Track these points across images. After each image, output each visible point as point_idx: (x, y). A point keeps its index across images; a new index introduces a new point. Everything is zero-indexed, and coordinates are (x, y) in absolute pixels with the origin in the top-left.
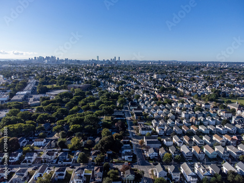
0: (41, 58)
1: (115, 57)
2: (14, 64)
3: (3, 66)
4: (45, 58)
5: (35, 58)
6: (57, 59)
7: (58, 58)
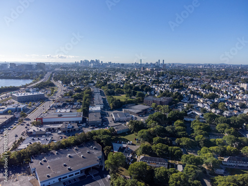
0: (86, 62)
1: (159, 60)
2: (65, 68)
3: (56, 70)
4: (90, 61)
5: (81, 61)
6: (100, 62)
7: (102, 62)
